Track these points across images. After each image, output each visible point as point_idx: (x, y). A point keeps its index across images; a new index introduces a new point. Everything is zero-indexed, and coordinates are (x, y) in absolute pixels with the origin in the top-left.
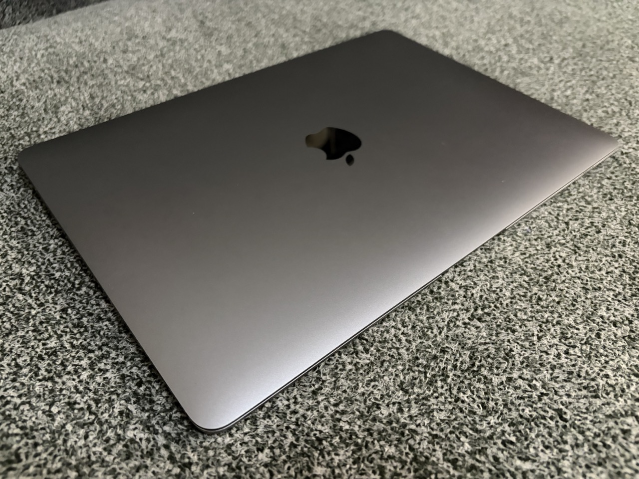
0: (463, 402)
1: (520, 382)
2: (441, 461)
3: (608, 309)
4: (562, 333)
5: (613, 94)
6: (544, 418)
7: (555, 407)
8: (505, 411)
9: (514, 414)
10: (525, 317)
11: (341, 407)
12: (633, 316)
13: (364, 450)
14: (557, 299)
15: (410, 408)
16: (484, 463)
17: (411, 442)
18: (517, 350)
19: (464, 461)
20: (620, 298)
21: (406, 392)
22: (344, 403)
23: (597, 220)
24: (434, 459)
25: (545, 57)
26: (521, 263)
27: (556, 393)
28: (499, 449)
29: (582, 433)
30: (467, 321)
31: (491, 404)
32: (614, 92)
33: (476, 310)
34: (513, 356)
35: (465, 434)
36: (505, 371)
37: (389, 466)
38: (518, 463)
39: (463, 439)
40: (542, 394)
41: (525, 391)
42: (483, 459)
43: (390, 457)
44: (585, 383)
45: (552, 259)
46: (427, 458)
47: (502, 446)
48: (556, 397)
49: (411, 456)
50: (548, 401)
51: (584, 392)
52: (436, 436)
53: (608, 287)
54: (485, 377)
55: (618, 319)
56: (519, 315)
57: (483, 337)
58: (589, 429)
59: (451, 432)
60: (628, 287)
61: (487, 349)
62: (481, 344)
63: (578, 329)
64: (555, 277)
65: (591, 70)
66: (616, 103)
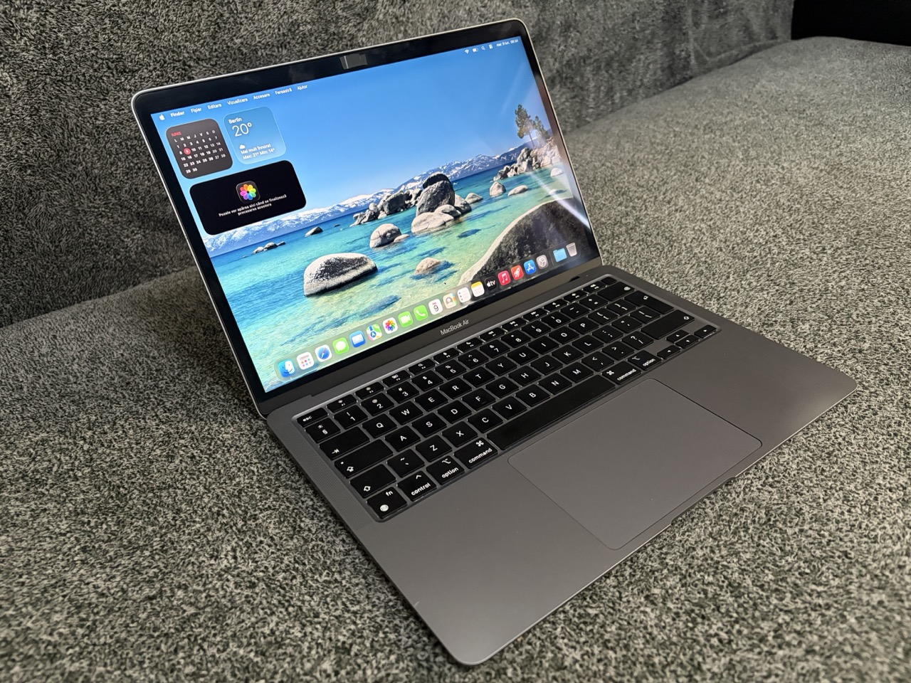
0: (764, 546)
1: (810, 532)
2: (751, 586)
3: (884, 478)
4: (845, 497)
5: (889, 284)
6: (832, 557)
7: (841, 549)
8: (800, 552)
9: (808, 555)
10: (812, 485)
11: (664, 550)
12: (906, 483)
13: (688, 578)
14: (839, 471)
15: (720, 550)
16: (785, 587)
17: (725, 573)
18: (806, 509)
19: (769, 586)
20: (894, 469)
21: (715, 539)
22: (666, 547)
23: (874, 403)
24: (746, 585)
25: (817, 248)
26: (804, 441)
27: (841, 540)
28: (797, 578)
29: (865, 567)
30: (760, 487)
31: (788, 548)
32: (890, 281)
33: (767, 478)
34: (803, 514)
35: (768, 568)
36: (797, 524)
37: (710, 589)
38: (814, 587)
39: (766, 571)
40: (830, 541)
41: (815, 538)
42: (784, 584)
43: (709, 584)
44: (866, 533)
45: (833, 438)
46: (739, 584)
47: (799, 576)
48: (841, 543)
49: (727, 582)
50: (834, 545)
51: (865, 539)
52: (745, 570)
53: (884, 460)
54: (781, 529)
55: (894, 485)
56: (805, 482)
57: (775, 499)
58: (870, 565)
59: (756, 567)
60: (902, 460)
61: (780, 508)
62: (774, 504)
63: (858, 494)
64: (836, 452)
65: (866, 259)
66: (893, 292)
